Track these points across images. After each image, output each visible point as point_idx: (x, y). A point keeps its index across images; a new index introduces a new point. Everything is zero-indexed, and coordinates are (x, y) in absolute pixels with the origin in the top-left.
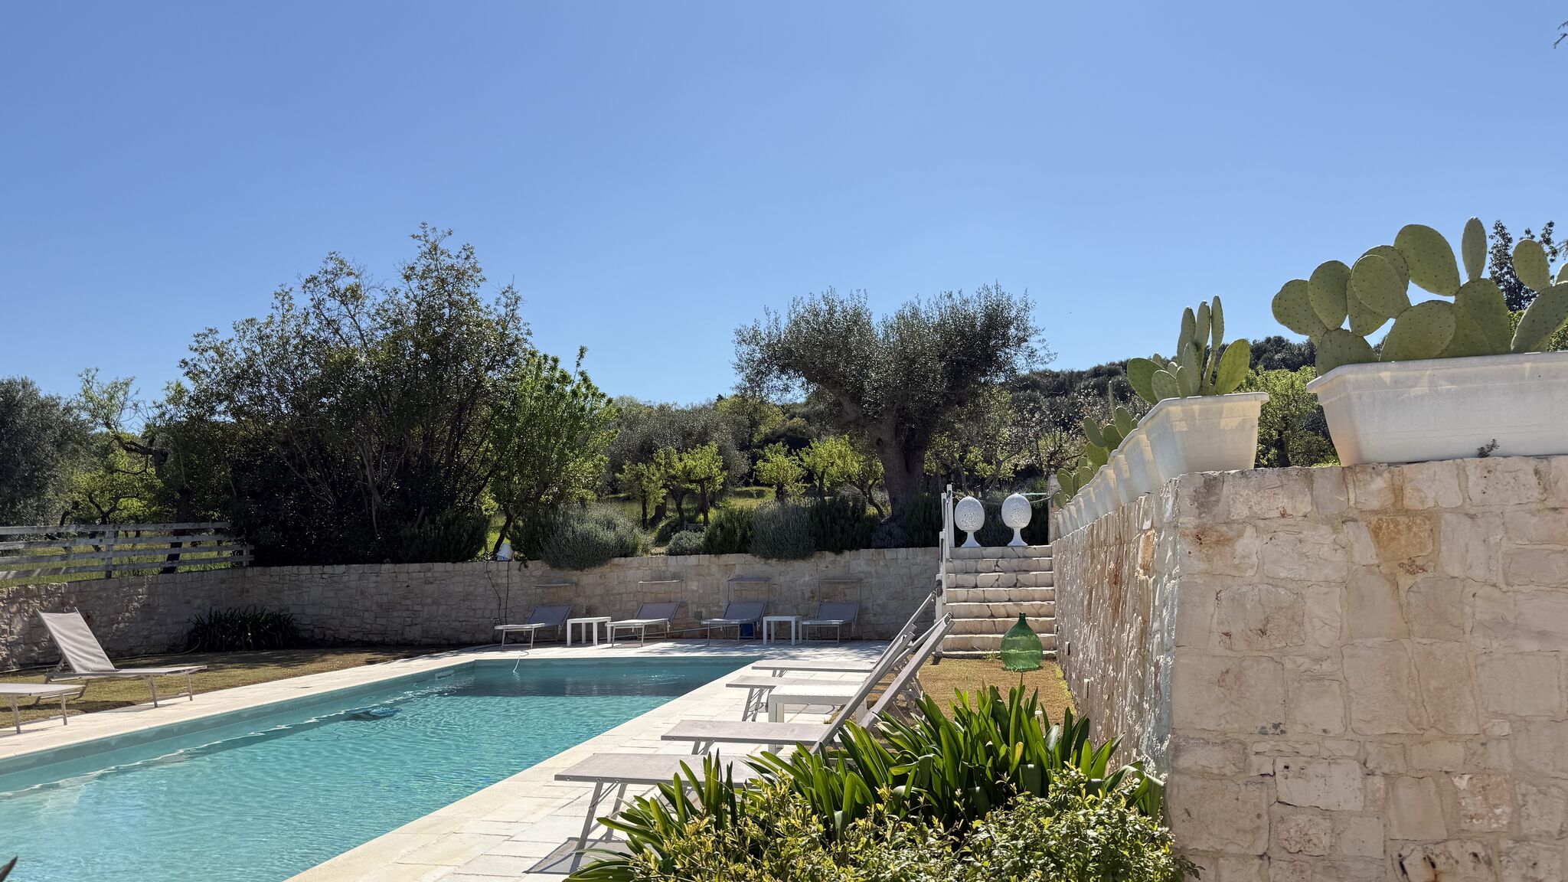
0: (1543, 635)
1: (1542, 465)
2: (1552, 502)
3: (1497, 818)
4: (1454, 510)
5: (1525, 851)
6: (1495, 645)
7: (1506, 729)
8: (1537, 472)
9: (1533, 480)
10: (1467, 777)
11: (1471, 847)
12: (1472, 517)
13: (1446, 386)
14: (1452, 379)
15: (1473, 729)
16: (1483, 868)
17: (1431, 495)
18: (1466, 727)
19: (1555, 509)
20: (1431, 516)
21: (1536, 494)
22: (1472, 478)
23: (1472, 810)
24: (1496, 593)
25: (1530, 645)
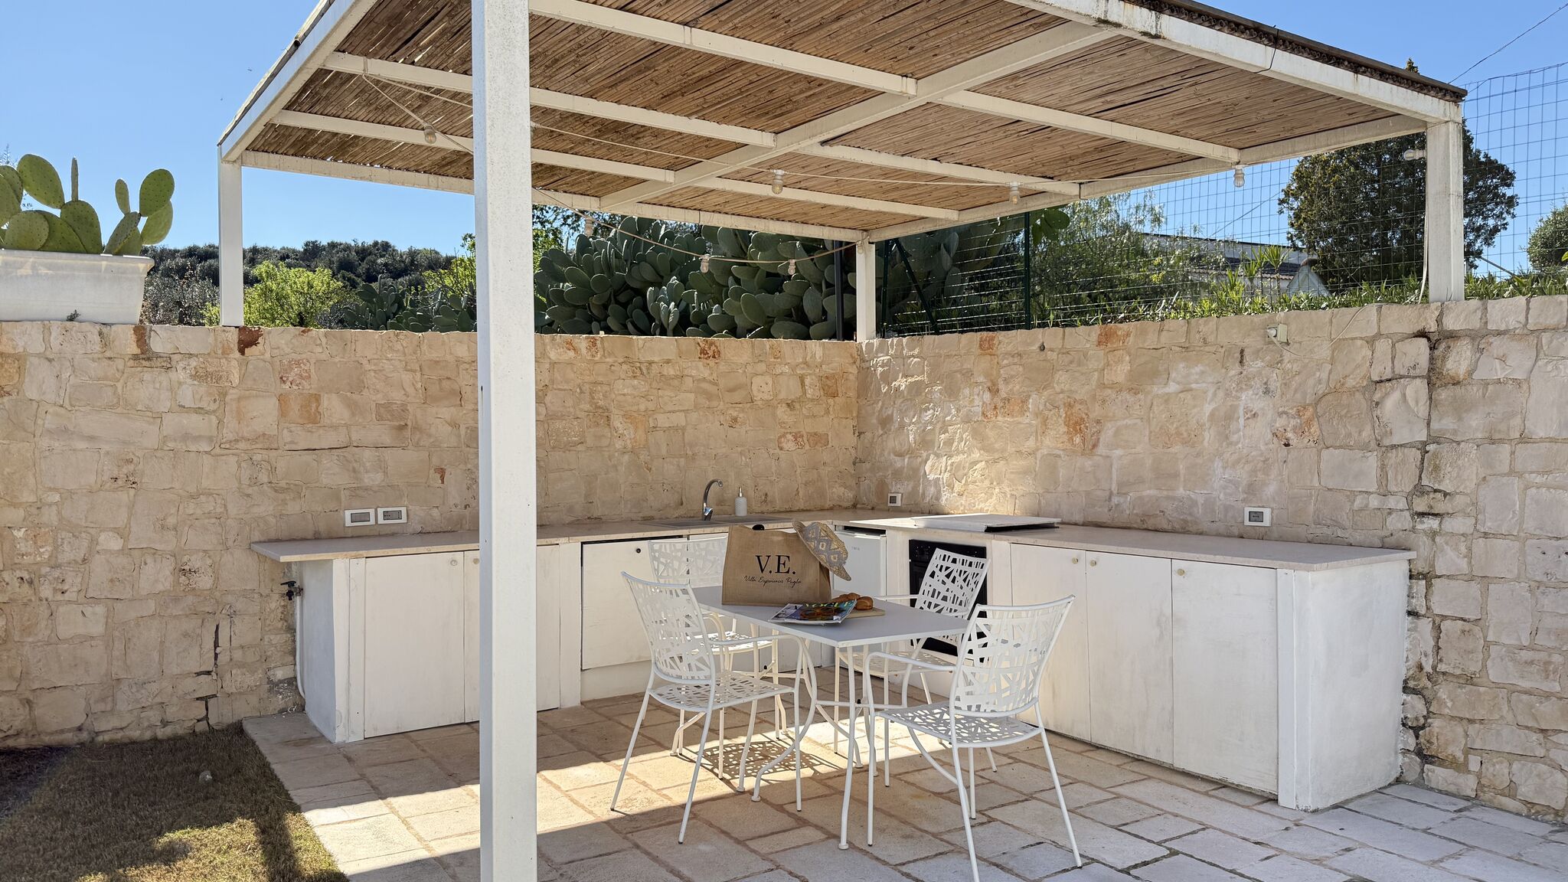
0: (92, 438)
1: (105, 330)
2: (108, 354)
3: (41, 554)
4: (38, 355)
5: (57, 573)
6: (57, 444)
7: (57, 498)
8: (100, 334)
9: (97, 338)
10: (23, 530)
11: (18, 574)
12: (50, 360)
13: (43, 271)
14: (49, 267)
15: (32, 499)
16: (26, 586)
17: (21, 344)
18: (28, 497)
19: (110, 358)
20: (20, 359)
21: (98, 348)
22: (54, 334)
23: (23, 550)
24: (62, 411)
25: (81, 445)
